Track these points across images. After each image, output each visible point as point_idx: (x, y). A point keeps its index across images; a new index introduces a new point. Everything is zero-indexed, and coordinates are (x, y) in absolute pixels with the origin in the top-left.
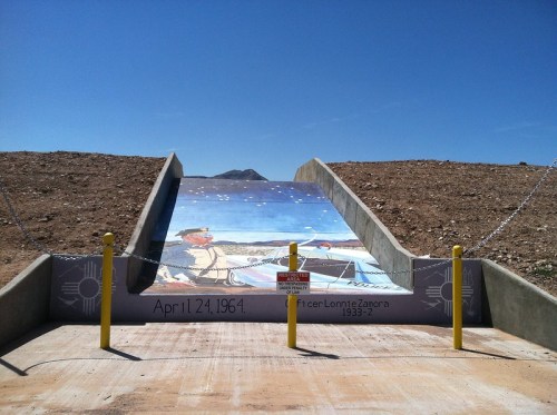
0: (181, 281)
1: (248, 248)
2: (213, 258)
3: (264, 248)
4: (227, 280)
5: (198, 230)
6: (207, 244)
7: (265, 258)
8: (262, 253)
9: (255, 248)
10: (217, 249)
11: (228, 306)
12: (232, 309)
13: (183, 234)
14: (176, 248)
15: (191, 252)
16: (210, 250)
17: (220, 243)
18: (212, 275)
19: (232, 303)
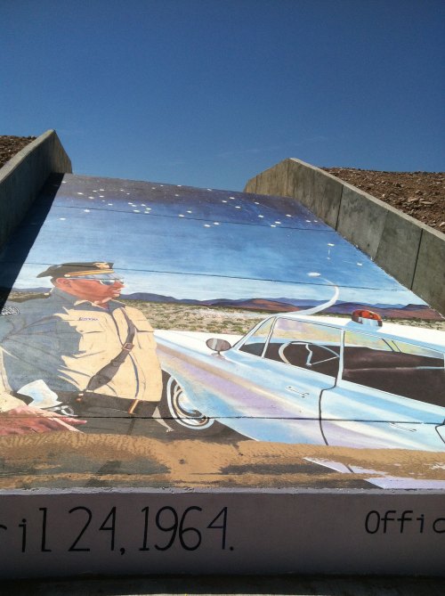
0: (33, 408)
1: (203, 312)
2: (124, 335)
3: (236, 315)
4: (162, 404)
5: (91, 267)
6: (110, 300)
7: (248, 340)
8: (237, 328)
9: (220, 315)
10: (134, 313)
11: (178, 529)
12: (190, 539)
13: (56, 272)
14: (35, 307)
15: (72, 317)
16: (117, 313)
17: (140, 299)
18: (122, 386)
19: (192, 519)
